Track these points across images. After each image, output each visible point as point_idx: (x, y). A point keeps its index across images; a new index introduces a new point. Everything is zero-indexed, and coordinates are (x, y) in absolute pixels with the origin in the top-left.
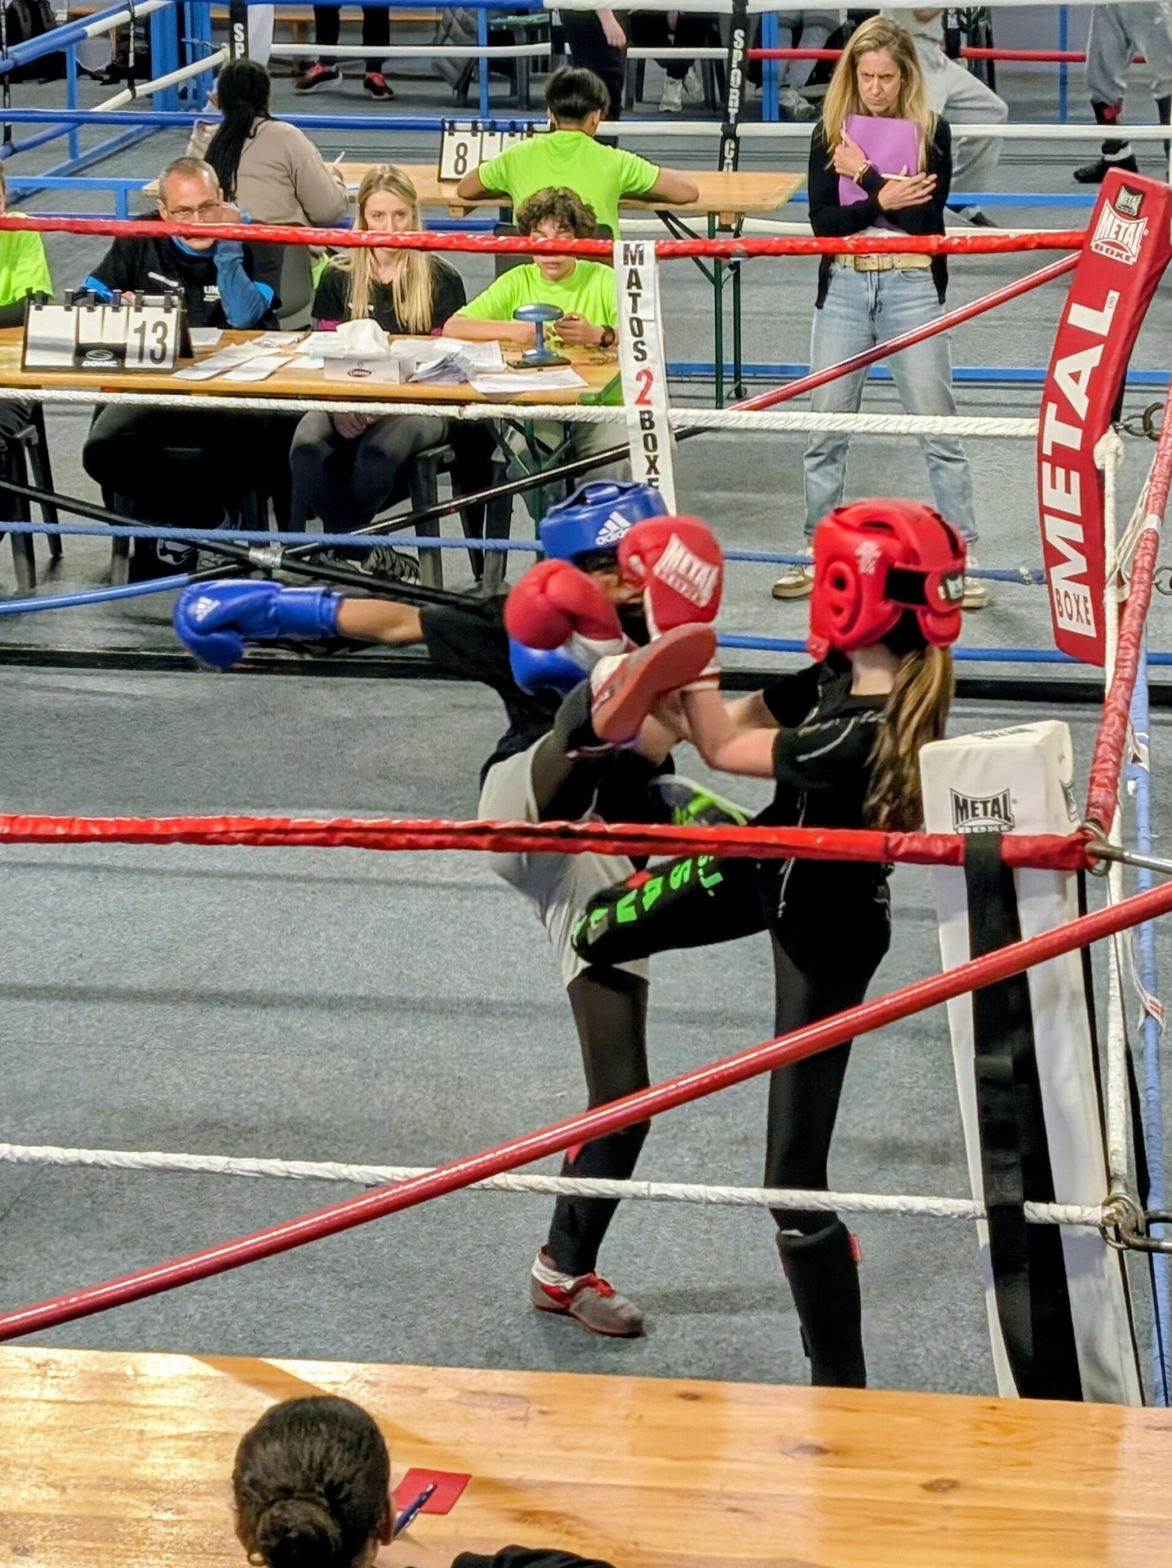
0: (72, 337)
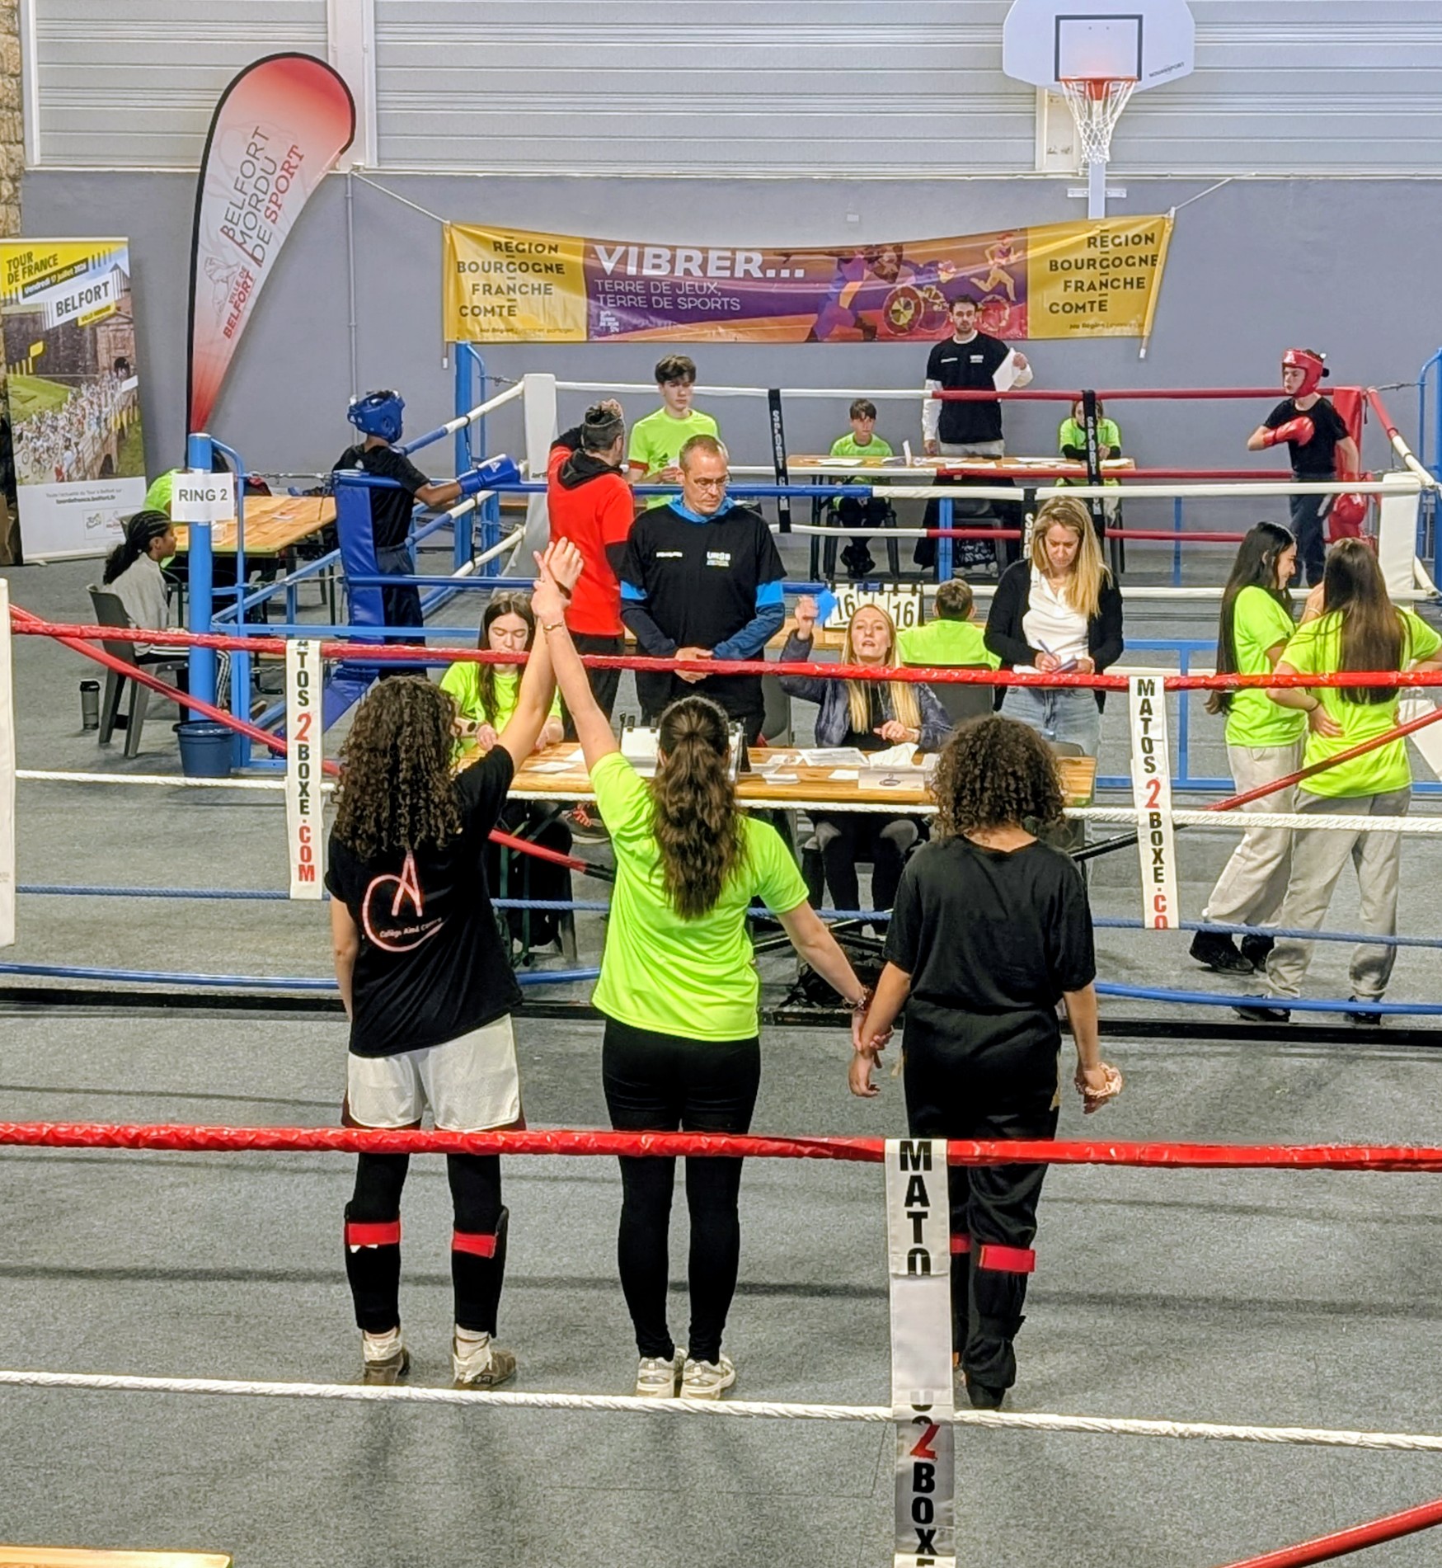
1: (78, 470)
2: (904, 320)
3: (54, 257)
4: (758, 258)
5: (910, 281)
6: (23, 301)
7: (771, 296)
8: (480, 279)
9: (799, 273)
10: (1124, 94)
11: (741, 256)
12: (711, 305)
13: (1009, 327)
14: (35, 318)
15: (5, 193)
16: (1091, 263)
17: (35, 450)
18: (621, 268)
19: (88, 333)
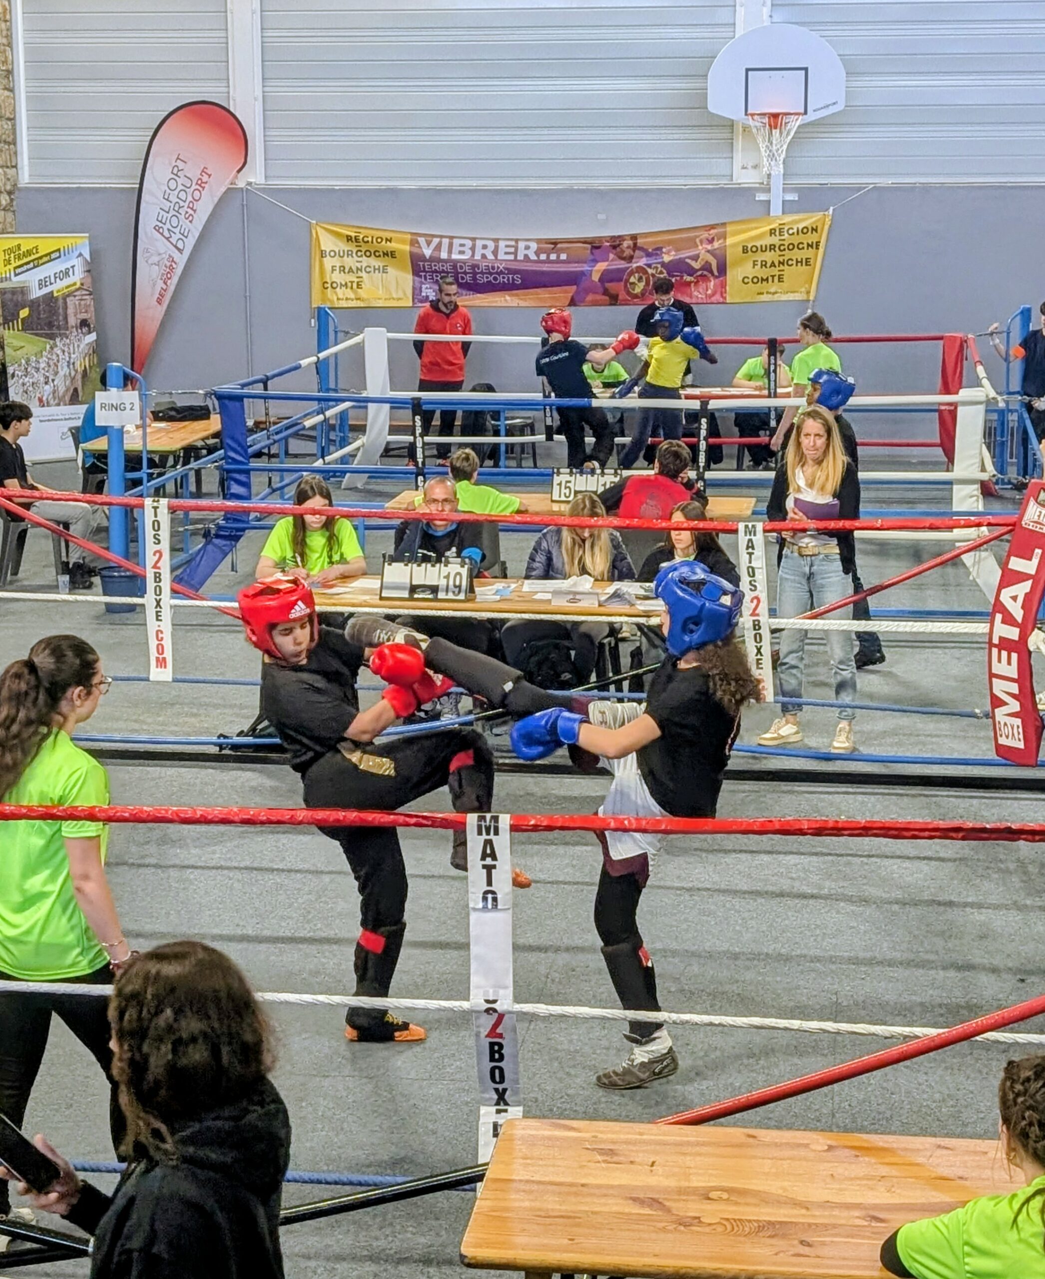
0: (408, 581)
1: (54, 398)
2: (638, 290)
3: (36, 248)
4: (534, 246)
5: (642, 262)
6: (14, 279)
7: (543, 273)
8: (337, 262)
9: (563, 257)
10: (794, 124)
11: (521, 245)
12: (500, 279)
13: (713, 294)
14: (23, 291)
15: (4, 203)
16: (772, 247)
17: (24, 384)
18: (436, 254)
19: (61, 302)
